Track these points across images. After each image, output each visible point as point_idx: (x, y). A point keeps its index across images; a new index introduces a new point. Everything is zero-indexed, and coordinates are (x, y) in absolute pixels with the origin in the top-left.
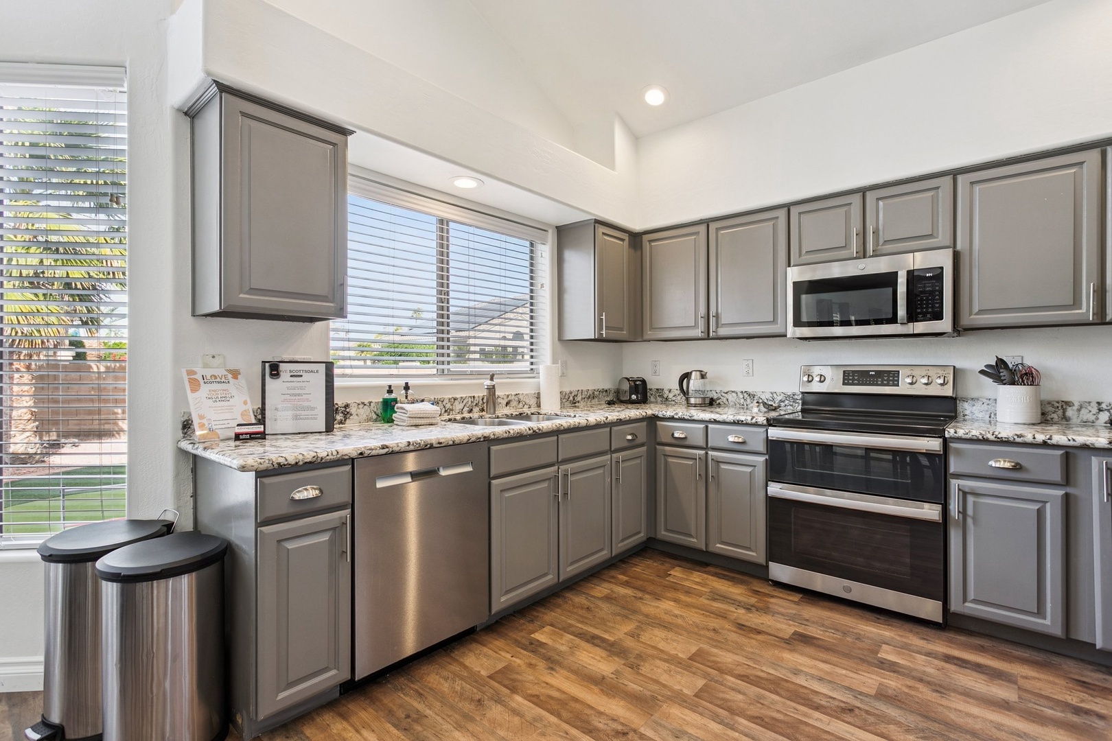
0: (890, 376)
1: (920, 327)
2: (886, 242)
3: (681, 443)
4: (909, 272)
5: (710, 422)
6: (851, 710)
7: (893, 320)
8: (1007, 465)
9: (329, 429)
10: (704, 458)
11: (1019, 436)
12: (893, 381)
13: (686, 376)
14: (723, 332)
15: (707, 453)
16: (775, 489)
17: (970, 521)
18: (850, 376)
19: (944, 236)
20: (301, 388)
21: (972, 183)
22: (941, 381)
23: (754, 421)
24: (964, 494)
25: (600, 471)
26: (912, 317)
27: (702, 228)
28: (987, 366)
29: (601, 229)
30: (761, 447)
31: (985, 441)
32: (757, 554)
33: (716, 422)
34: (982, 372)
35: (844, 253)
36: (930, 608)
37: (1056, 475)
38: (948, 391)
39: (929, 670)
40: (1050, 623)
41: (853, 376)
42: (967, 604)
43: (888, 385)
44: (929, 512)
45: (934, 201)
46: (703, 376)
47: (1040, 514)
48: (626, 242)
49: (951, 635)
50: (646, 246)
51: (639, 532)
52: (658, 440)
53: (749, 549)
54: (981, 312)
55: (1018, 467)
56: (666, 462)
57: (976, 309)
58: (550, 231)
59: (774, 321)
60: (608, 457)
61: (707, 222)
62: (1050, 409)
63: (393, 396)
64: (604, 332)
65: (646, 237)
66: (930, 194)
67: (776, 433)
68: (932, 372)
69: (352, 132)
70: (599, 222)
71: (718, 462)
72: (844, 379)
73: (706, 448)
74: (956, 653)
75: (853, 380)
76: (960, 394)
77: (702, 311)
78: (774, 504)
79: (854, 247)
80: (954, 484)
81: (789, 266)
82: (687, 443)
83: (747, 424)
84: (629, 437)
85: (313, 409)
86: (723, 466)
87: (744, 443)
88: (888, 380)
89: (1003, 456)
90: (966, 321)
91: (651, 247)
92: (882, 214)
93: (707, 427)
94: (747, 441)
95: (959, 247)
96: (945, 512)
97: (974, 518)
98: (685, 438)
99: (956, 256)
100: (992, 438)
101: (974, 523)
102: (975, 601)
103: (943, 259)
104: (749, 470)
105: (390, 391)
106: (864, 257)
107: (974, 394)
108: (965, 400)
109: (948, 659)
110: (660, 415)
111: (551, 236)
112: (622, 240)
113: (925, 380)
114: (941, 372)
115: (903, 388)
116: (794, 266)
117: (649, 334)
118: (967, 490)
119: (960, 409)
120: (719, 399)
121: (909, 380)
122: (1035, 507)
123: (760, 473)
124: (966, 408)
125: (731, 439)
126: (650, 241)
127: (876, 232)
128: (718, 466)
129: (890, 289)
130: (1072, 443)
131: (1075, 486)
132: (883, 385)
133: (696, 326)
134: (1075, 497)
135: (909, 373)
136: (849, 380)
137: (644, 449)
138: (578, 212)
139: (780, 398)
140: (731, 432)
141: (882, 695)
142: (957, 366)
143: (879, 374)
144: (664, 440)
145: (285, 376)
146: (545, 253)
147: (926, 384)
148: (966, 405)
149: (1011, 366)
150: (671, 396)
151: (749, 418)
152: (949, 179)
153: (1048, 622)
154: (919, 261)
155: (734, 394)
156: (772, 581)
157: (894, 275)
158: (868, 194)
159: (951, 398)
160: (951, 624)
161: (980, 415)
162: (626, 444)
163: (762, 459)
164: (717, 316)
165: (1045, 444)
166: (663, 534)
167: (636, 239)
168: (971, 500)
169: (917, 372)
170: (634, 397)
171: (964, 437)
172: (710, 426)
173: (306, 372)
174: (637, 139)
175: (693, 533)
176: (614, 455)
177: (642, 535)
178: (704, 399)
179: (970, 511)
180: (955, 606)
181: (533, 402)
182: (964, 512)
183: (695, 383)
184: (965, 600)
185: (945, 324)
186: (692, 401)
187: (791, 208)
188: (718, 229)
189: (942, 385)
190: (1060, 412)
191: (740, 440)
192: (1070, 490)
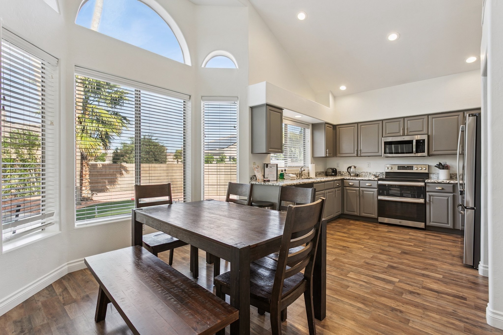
0: (411, 167)
1: (419, 154)
2: (410, 132)
3: (352, 186)
4: (416, 140)
5: (361, 180)
6: (404, 240)
7: (412, 152)
8: (440, 188)
9: (277, 180)
10: (359, 190)
11: (443, 181)
12: (412, 169)
13: (350, 167)
14: (362, 155)
15: (360, 189)
16: (380, 198)
17: (431, 203)
18: (400, 167)
19: (425, 131)
20: (272, 170)
21: (432, 118)
22: (425, 169)
23: (374, 179)
24: (430, 196)
25: (332, 193)
26: (417, 152)
27: (356, 125)
28: (437, 165)
29: (327, 125)
30: (376, 186)
31: (435, 183)
32: (375, 215)
33: (362, 180)
34: (435, 166)
35: (398, 134)
36: (422, 225)
37: (451, 190)
38: (427, 171)
39: (422, 236)
40: (450, 225)
41: (401, 167)
42: (431, 223)
43: (410, 170)
44: (422, 201)
45: (423, 122)
46: (355, 167)
47: (448, 200)
48: (332, 128)
49: (427, 231)
50: (338, 129)
51: (339, 212)
52: (344, 185)
53: (372, 214)
54: (435, 151)
55: (443, 189)
56: (347, 192)
57: (433, 150)
58: (310, 125)
59: (378, 152)
60: (333, 189)
61: (358, 123)
62: (453, 176)
63: (283, 172)
64: (328, 155)
65: (337, 126)
66: (422, 120)
67: (380, 182)
68: (422, 166)
69: (283, 109)
70: (326, 123)
71: (363, 191)
72: (398, 168)
73: (359, 187)
74: (426, 233)
75: (401, 168)
76: (430, 172)
77: (356, 149)
78: (380, 201)
79: (401, 133)
80: (428, 194)
81: (383, 137)
82: (354, 186)
83: (372, 180)
84: (338, 184)
85: (274, 175)
86: (364, 192)
87: (371, 185)
88: (410, 168)
89: (439, 186)
90: (431, 153)
91: (339, 129)
92: (409, 124)
93: (360, 182)
94: (372, 185)
95: (429, 134)
96: (425, 201)
97: (432, 202)
98: (353, 185)
99: (428, 136)
100: (436, 182)
101: (432, 203)
102: (433, 222)
103: (425, 137)
104: (372, 193)
105: (282, 171)
106: (404, 136)
107: (434, 172)
108: (431, 174)
109: (425, 234)
110: (345, 178)
111: (310, 126)
112: (331, 127)
113: (420, 169)
114: (425, 166)
115: (415, 170)
116: (384, 137)
117: (339, 155)
118: (431, 195)
119: (430, 176)
120: (359, 174)
121: (416, 168)
122: (447, 198)
123: (376, 193)
124: (431, 176)
125: (367, 184)
126: (339, 128)
127: (407, 129)
128: (363, 192)
129: (411, 145)
130: (455, 183)
131: (455, 193)
132: (409, 170)
133: (354, 153)
134: (456, 195)
135: (416, 166)
136: (399, 168)
137: (341, 188)
138: (319, 120)
139: (379, 174)
140: (367, 183)
141: (410, 238)
142: (429, 164)
143: (408, 167)
144: (346, 185)
145: (269, 167)
146: (308, 132)
147: (421, 169)
148: (431, 175)
149: (443, 164)
150: (343, 173)
151: (373, 179)
152: (427, 116)
153: (449, 225)
154: (419, 137)
155: (364, 173)
156: (379, 222)
157: (412, 141)
158: (405, 119)
159: (428, 173)
160: (427, 228)
161: (435, 178)
162: (337, 186)
163: (376, 190)
164: (360, 150)
165: (449, 183)
166: (346, 212)
167: (334, 127)
168: (431, 197)
169: (418, 166)
170: (333, 174)
171: (430, 182)
172: (361, 181)
173: (273, 166)
174: (335, 97)
175: (356, 212)
176: (335, 189)
177: (340, 212)
178: (355, 174)
179: (431, 200)
180: (428, 224)
181: (307, 175)
182: (430, 201)
183: (352, 170)
184: (430, 222)
185: (425, 154)
186: (352, 175)
187: (383, 121)
188: (361, 125)
189: (425, 170)
190: (455, 176)
191: (370, 185)
192: (454, 194)
